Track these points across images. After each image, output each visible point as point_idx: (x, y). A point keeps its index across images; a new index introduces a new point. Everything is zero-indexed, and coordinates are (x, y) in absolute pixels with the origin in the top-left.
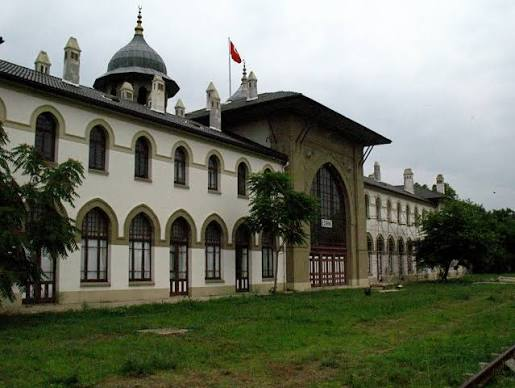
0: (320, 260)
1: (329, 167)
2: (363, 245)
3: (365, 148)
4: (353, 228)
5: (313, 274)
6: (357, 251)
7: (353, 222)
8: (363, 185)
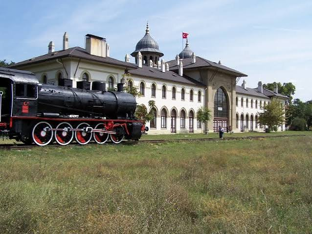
0: (217, 123)
1: (222, 88)
2: (234, 117)
3: (237, 78)
4: (230, 111)
5: (214, 127)
6: (232, 119)
7: (230, 108)
8: (235, 93)
